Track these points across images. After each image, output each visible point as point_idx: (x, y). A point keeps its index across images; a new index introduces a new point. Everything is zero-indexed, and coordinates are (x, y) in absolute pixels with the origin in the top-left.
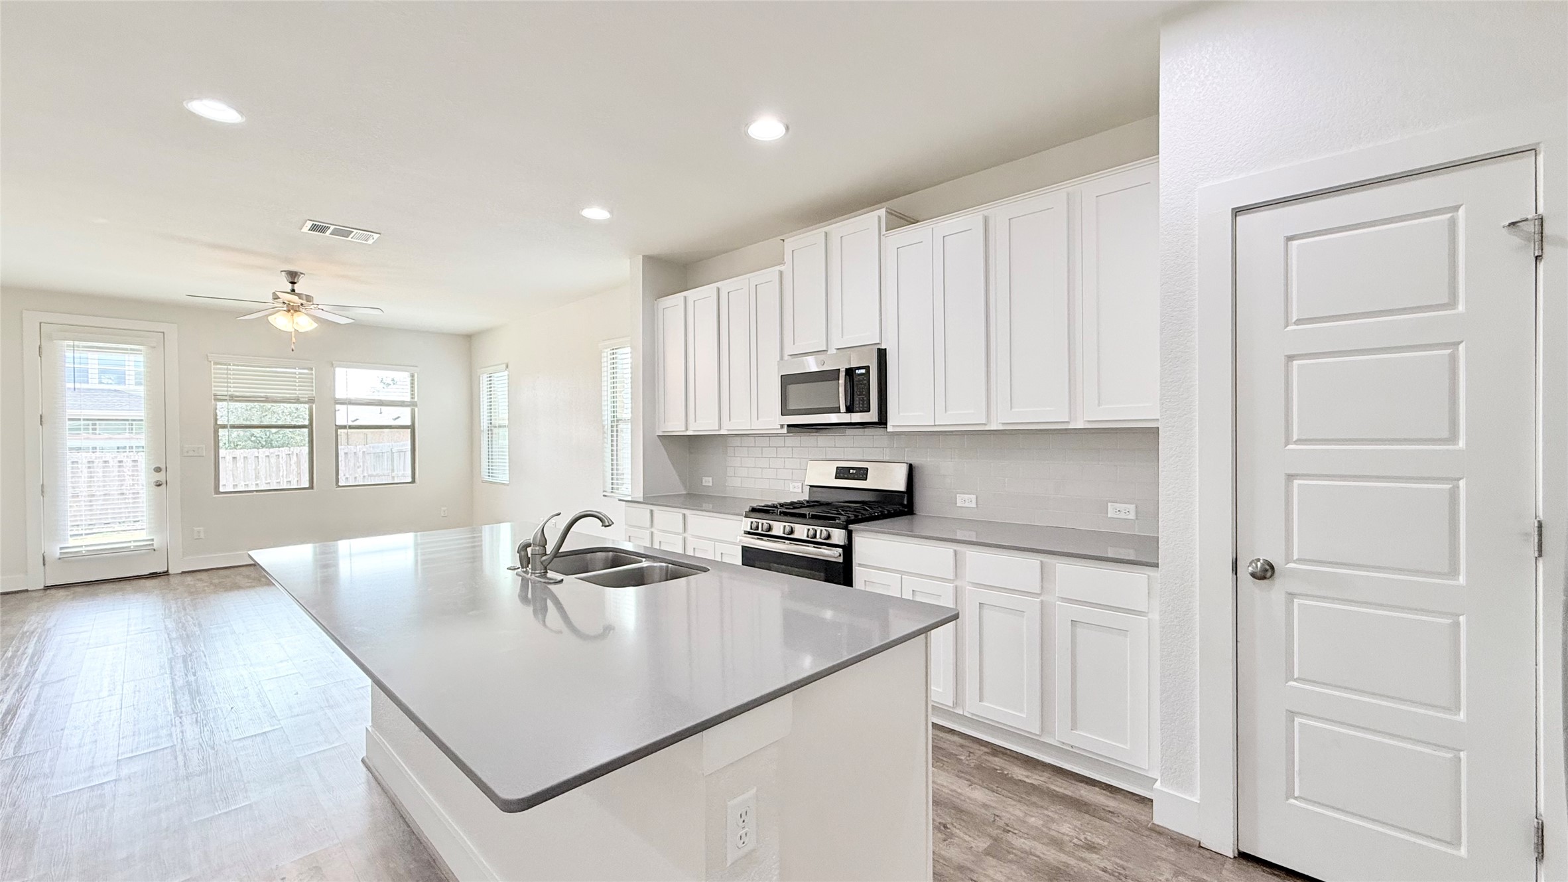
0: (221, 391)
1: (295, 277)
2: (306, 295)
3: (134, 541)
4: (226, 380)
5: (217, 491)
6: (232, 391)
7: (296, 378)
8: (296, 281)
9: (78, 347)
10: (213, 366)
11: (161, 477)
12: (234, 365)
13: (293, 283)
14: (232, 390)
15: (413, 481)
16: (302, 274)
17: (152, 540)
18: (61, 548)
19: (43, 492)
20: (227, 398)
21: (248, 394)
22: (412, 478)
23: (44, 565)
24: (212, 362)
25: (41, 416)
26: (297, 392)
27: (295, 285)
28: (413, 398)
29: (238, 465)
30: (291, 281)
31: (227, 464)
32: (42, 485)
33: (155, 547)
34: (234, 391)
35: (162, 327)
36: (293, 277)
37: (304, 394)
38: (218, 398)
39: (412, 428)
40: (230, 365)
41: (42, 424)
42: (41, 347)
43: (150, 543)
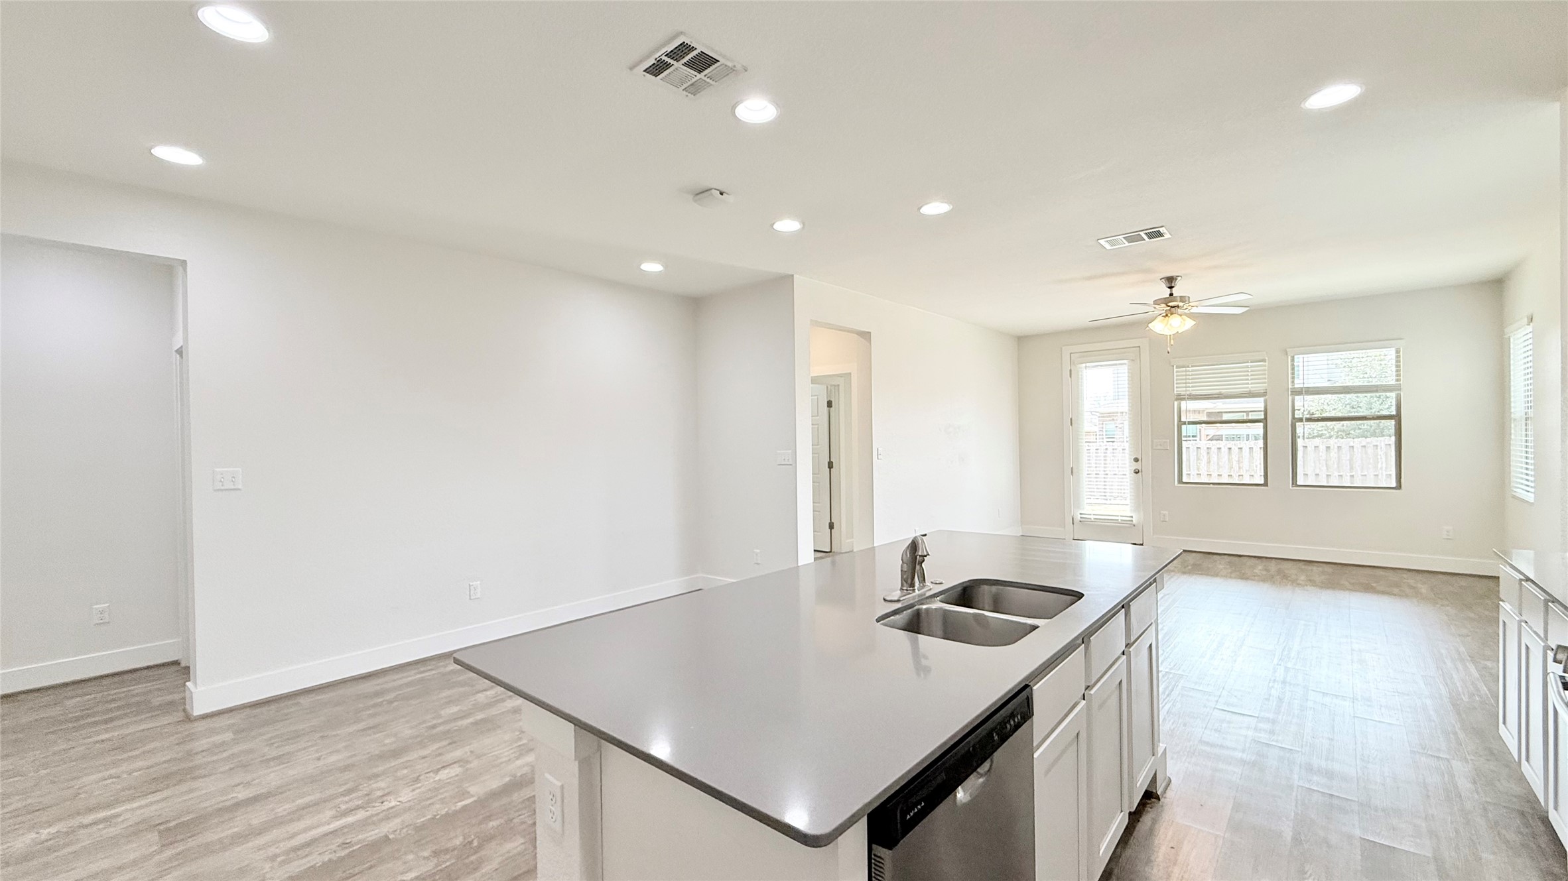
0: (1182, 391)
1: (1172, 282)
2: (1181, 297)
3: (1121, 516)
4: (1184, 381)
5: (1180, 481)
6: (1191, 391)
7: (1248, 371)
8: (1173, 285)
9: (1089, 367)
10: (1175, 370)
11: (1137, 466)
12: (1192, 367)
13: (1171, 288)
14: (1190, 389)
15: (1399, 487)
16: (1178, 276)
17: (1132, 517)
18: (1081, 514)
19: (1072, 472)
20: (1186, 397)
21: (1210, 392)
22: (1397, 482)
23: (1073, 523)
24: (1175, 366)
25: (1071, 419)
26: (1250, 386)
27: (1173, 289)
28: (1397, 380)
30: (1169, 286)
32: (1072, 468)
33: (1134, 522)
34: (1192, 390)
35: (1136, 342)
36: (1170, 281)
37: (1260, 387)
38: (1180, 398)
39: (1397, 418)
40: (1188, 367)
41: (1071, 425)
42: (1071, 370)
43: (1130, 519)
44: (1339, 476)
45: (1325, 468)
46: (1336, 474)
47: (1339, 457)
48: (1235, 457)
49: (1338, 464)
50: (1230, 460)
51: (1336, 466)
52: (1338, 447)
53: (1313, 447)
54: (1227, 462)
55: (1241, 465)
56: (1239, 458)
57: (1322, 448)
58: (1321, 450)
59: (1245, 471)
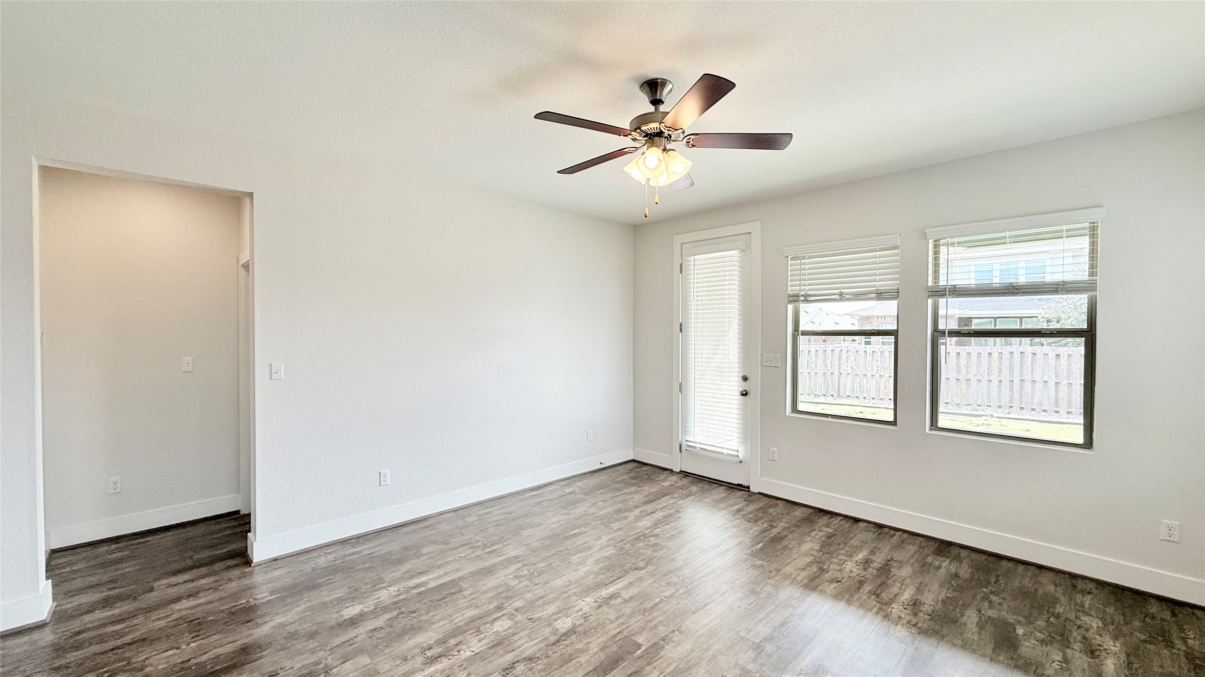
0: (803, 289)
3: (727, 449)
4: (800, 277)
5: (795, 409)
6: (807, 290)
7: (876, 263)
9: (700, 259)
10: (789, 262)
11: (746, 386)
12: (809, 258)
14: (806, 288)
15: (1089, 443)
17: (738, 451)
18: (687, 441)
19: (680, 389)
20: (810, 297)
23: (681, 452)
24: (789, 258)
25: (681, 325)
26: (878, 283)
29: (1061, 363)
31: (1050, 361)
32: (680, 384)
33: (741, 457)
35: (746, 228)
37: (892, 285)
38: (795, 299)
39: (1089, 335)
40: (805, 258)
41: (681, 331)
42: (681, 265)
43: (736, 453)
44: (1068, 383)
45: (1054, 376)
46: (1066, 382)
47: (1069, 365)
48: (963, 362)
49: (1068, 372)
50: (958, 365)
51: (1065, 374)
52: (1068, 355)
53: (1042, 354)
54: (955, 366)
55: (969, 370)
56: (967, 362)
57: (1052, 355)
58: (1051, 358)
59: (973, 376)
